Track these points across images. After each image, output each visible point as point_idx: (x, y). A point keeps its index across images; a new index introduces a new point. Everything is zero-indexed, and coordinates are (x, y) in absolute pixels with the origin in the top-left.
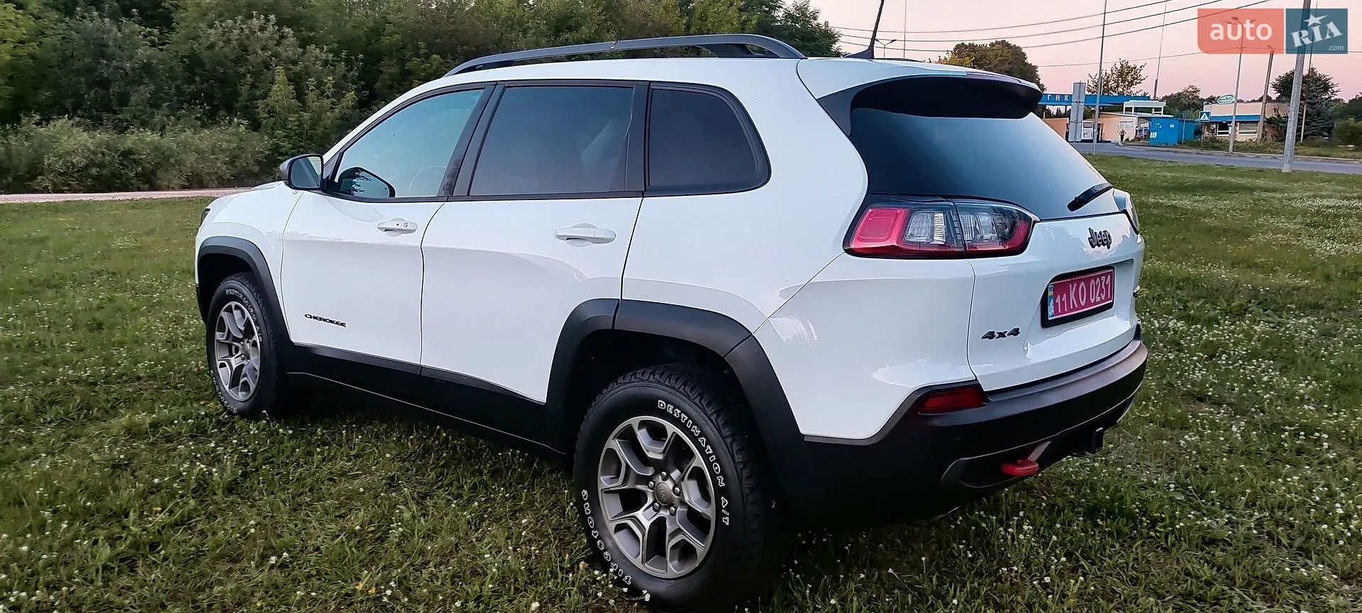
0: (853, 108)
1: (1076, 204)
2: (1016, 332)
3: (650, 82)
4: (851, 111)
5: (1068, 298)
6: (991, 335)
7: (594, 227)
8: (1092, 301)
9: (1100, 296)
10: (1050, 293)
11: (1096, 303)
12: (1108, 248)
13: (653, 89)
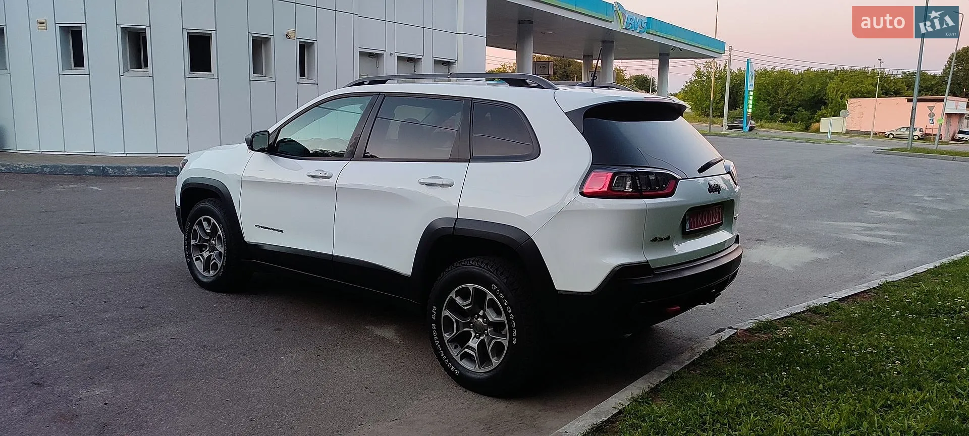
0: (584, 118)
1: (702, 170)
2: (668, 238)
3: (472, 98)
4: (583, 120)
5: (697, 219)
6: (655, 240)
7: (441, 178)
8: (711, 221)
9: (715, 219)
10: (687, 218)
11: (712, 223)
12: (719, 193)
13: (474, 103)
